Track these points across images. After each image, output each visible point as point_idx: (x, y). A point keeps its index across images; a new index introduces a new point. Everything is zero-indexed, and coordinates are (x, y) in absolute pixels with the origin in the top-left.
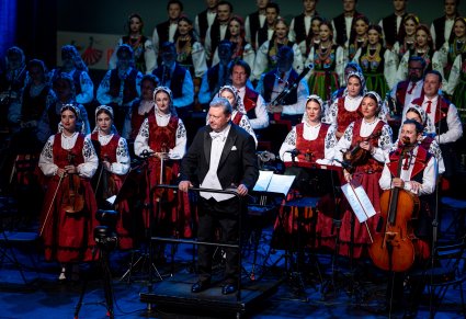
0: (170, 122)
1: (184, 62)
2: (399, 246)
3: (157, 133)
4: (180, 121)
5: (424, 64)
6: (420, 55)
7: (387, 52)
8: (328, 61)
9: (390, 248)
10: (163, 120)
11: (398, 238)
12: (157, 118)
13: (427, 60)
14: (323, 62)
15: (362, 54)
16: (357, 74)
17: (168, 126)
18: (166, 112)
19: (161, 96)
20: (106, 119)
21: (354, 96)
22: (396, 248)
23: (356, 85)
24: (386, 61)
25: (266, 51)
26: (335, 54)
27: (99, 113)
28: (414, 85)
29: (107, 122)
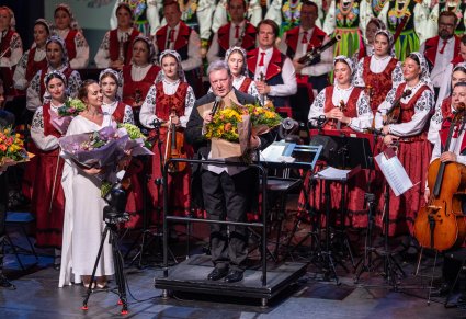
0: (179, 89)
1: (189, 21)
2: (441, 221)
3: (164, 102)
4: (190, 89)
5: (456, 19)
6: (450, 8)
7: (418, 6)
8: (351, 16)
9: (433, 223)
10: (170, 88)
11: (441, 213)
12: (165, 85)
13: (458, 14)
14: (345, 17)
15: (390, 9)
16: (385, 31)
17: (176, 95)
18: (173, 78)
19: (168, 60)
20: (112, 83)
21: (380, 56)
22: (438, 223)
23: (384, 43)
24: (416, 16)
25: (279, 7)
26: (358, 8)
27: (104, 77)
28: (445, 43)
29: (113, 87)
